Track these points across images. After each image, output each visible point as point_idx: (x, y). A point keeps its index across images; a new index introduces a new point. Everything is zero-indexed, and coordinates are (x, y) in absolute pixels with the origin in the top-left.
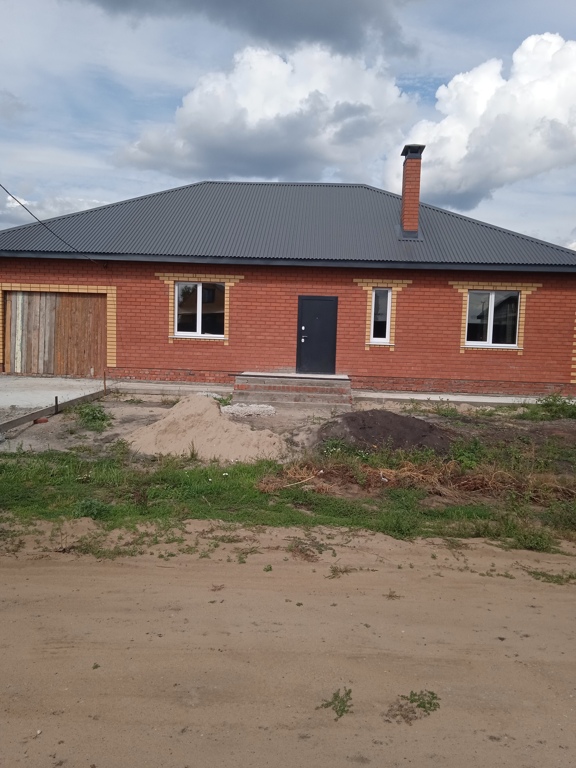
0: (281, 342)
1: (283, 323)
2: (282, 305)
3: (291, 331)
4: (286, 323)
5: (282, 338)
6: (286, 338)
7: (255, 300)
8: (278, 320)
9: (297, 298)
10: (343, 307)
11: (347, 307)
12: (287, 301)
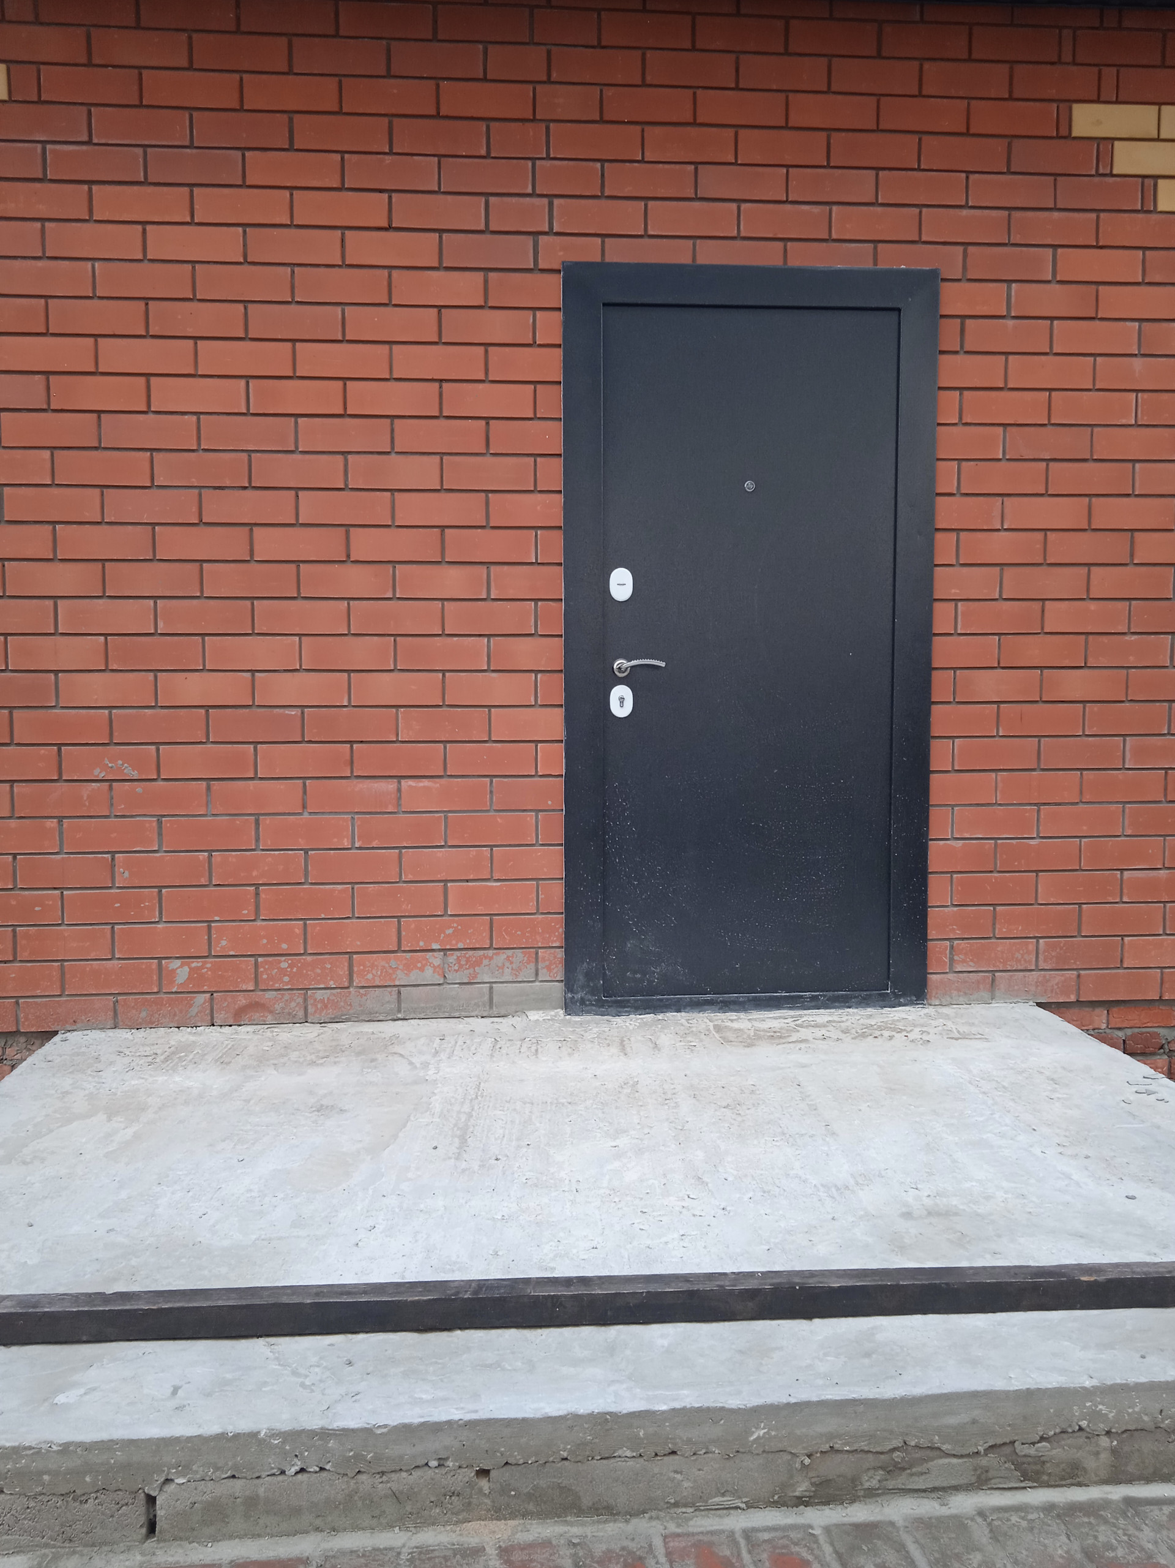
0: (409, 727)
1: (423, 545)
2: (408, 361)
3: (508, 617)
4: (458, 544)
5: (422, 687)
6: (461, 689)
7: (129, 317)
8: (377, 508)
9: (552, 290)
10: (989, 371)
11: (1020, 371)
12: (457, 325)
